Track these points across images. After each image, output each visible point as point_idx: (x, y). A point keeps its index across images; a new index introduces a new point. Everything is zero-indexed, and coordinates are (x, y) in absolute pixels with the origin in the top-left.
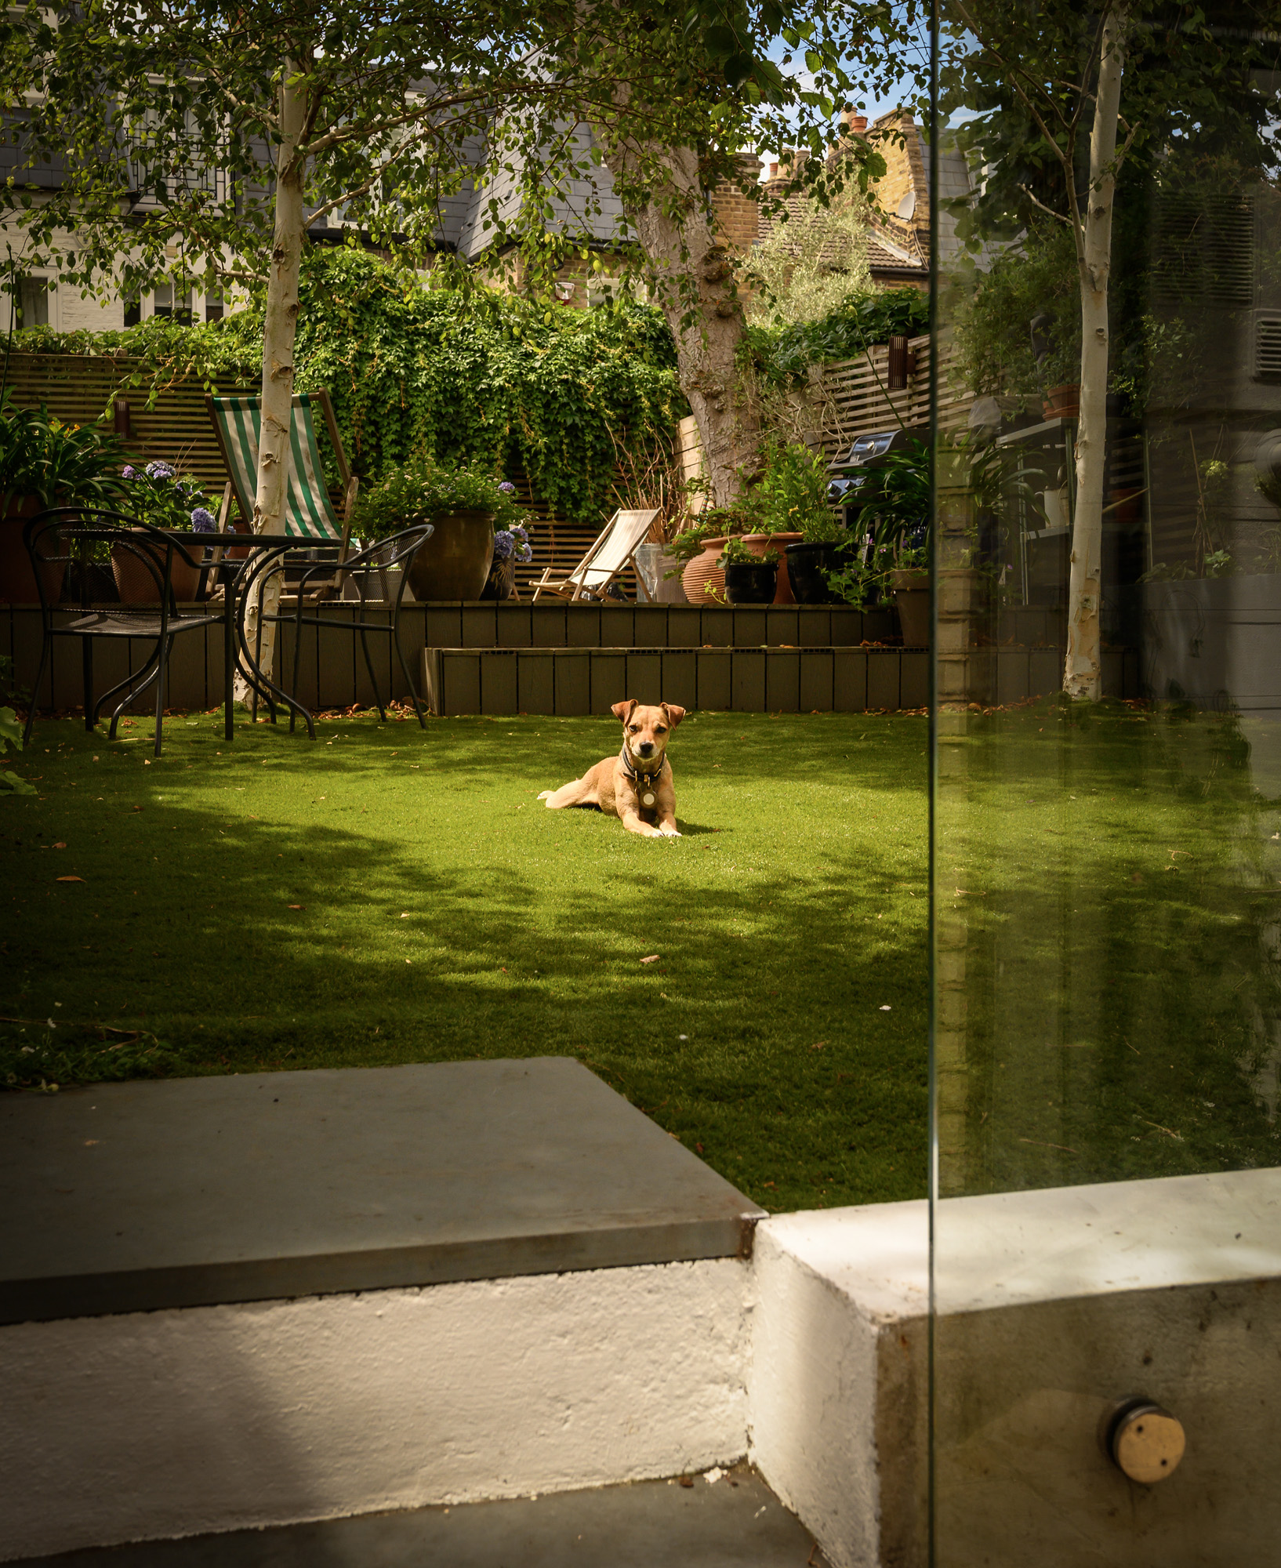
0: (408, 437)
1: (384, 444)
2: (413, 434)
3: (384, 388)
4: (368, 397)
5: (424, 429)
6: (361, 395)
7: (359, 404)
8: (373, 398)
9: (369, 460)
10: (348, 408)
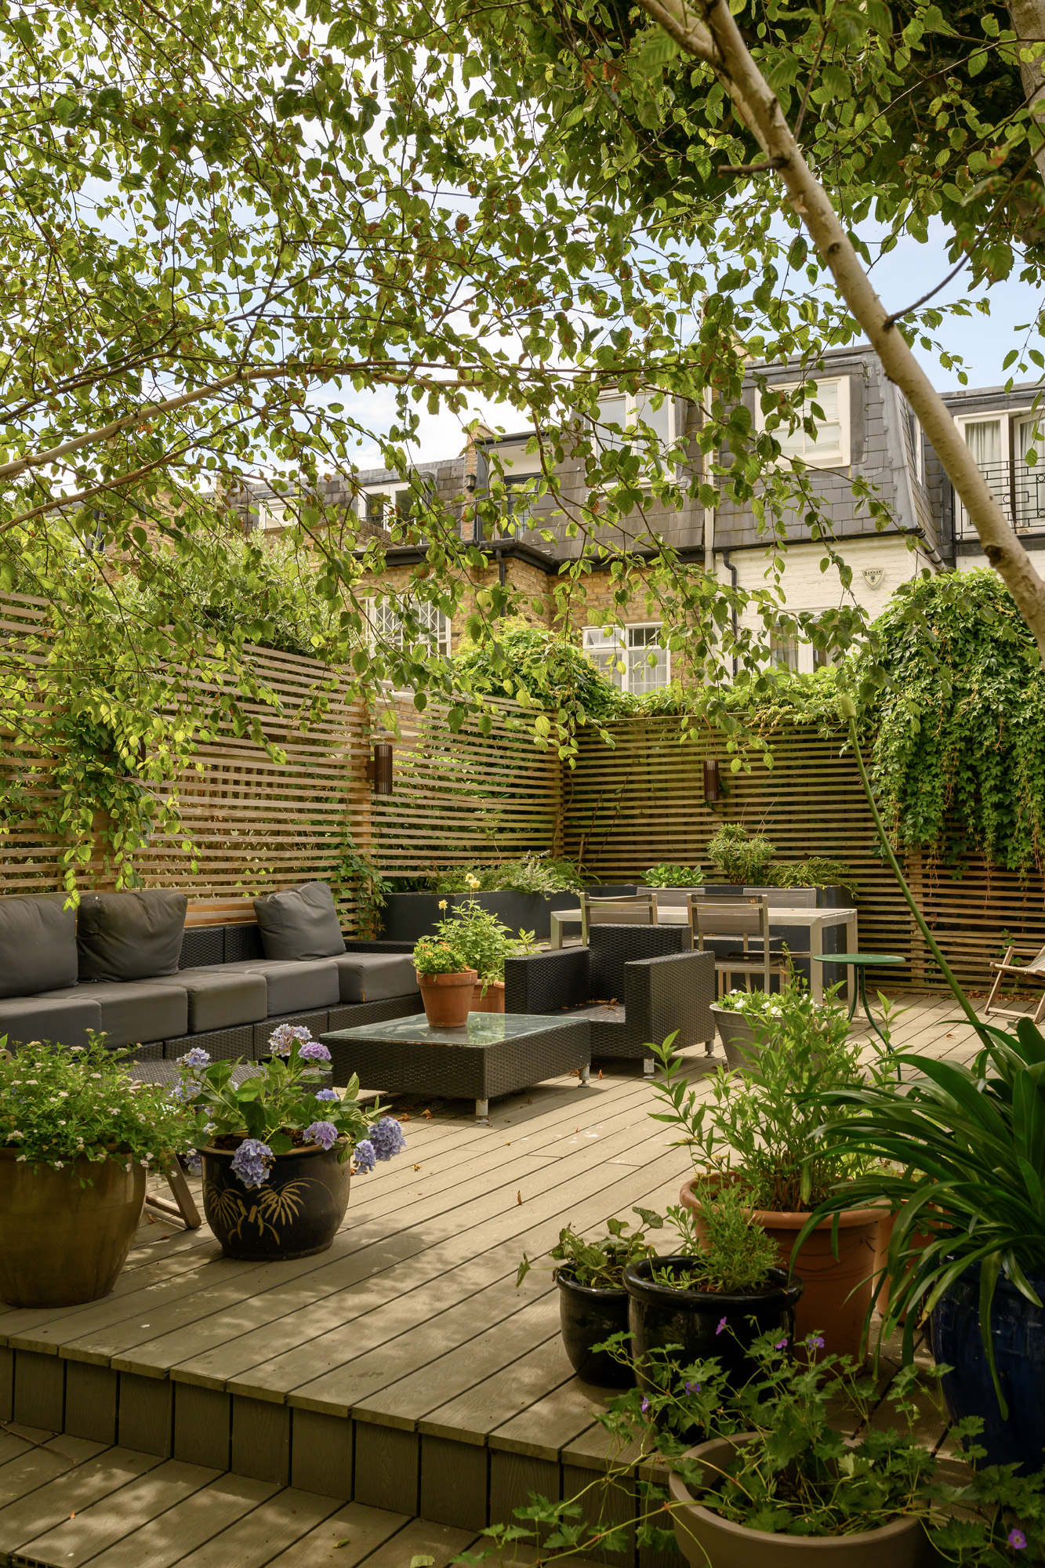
0: (1011, 782)
1: (983, 791)
2: (1016, 778)
3: (982, 728)
4: (962, 739)
5: (1026, 773)
6: (953, 737)
7: (950, 748)
8: (969, 740)
9: (967, 810)
10: (938, 752)
